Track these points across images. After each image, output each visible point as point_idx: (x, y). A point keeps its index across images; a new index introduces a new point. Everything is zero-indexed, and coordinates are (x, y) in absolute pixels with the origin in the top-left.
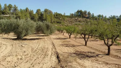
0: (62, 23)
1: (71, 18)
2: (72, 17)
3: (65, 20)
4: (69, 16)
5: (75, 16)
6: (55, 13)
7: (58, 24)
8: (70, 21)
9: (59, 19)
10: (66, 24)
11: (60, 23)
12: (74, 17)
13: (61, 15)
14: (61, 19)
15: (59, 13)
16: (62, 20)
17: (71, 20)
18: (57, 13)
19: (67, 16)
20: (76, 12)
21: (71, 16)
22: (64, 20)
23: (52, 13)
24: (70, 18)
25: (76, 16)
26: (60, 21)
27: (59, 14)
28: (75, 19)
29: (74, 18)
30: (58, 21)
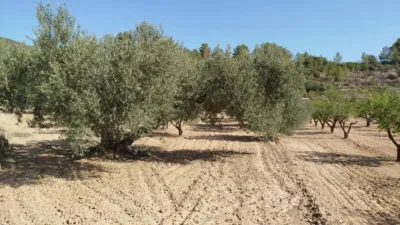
0: (331, 91)
1: (368, 71)
2: (371, 69)
3: (342, 78)
4: (356, 64)
5: (383, 63)
6: (298, 55)
7: (311, 93)
8: (363, 84)
9: (316, 76)
10: (345, 93)
11: (322, 90)
12: (383, 67)
13: (325, 62)
14: (323, 75)
15: (317, 55)
16: (326, 79)
17: (369, 79)
18: (306, 54)
19: (350, 66)
20: (391, 48)
21: (367, 66)
22: (336, 80)
23: (290, 56)
24: (362, 70)
25: (391, 63)
26: (318, 83)
27: (315, 58)
28: (385, 74)
29: (380, 69)
30: (311, 85)
